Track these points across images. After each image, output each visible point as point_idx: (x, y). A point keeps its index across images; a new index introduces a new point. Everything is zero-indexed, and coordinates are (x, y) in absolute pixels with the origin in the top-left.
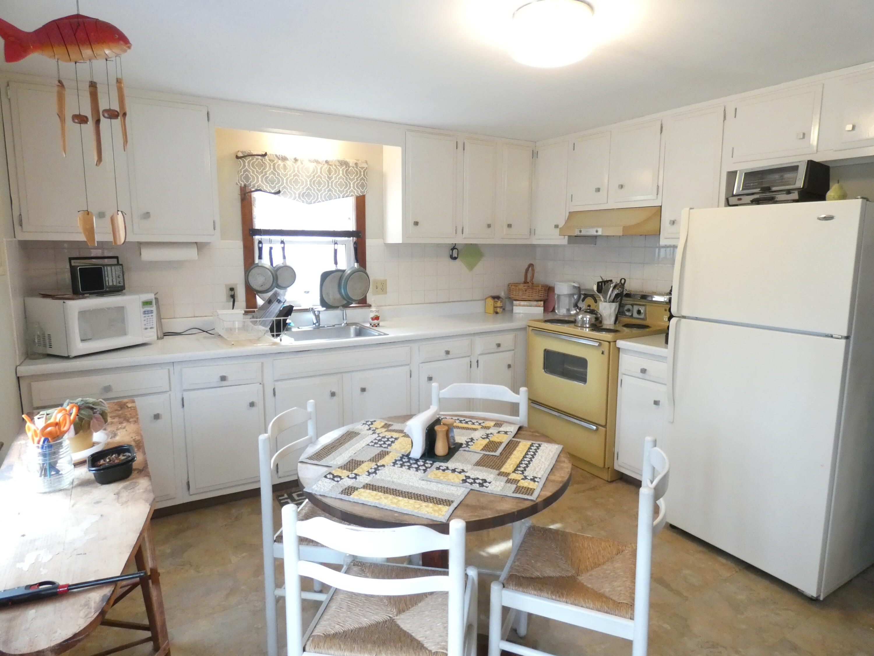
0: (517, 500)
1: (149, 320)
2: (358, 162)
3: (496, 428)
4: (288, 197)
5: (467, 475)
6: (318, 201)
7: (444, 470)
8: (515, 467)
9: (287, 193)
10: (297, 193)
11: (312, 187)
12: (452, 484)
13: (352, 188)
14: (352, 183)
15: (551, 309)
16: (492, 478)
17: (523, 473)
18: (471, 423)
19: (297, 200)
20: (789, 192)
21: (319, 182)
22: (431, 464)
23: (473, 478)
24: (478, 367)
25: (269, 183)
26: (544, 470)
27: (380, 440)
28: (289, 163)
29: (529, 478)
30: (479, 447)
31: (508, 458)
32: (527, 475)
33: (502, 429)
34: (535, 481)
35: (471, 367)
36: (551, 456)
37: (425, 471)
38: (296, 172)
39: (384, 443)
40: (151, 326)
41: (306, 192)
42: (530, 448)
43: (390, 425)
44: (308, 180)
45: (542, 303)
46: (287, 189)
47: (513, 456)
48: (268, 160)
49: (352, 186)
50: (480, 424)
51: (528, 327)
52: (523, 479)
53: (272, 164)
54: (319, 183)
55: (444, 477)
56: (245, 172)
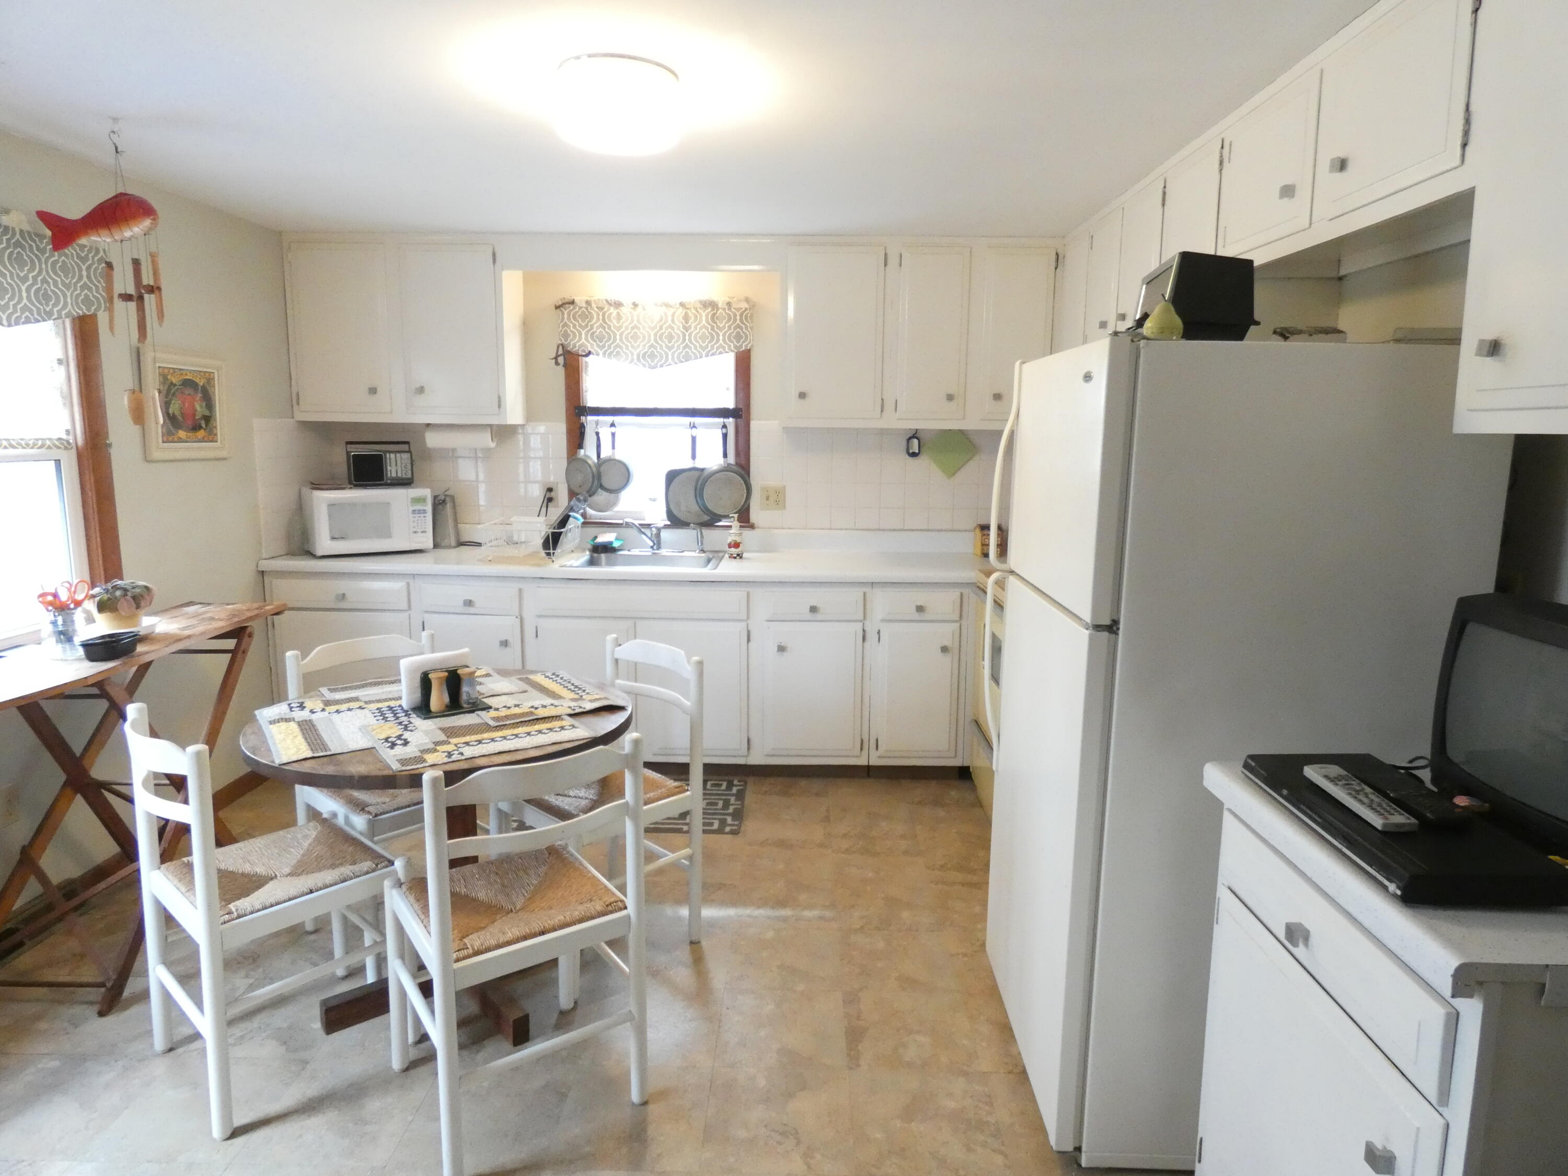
1: (419, 521)
2: (731, 301)
4: (622, 360)
6: (668, 363)
9: (621, 353)
10: (635, 353)
11: (658, 344)
13: (721, 341)
14: (721, 334)
19: (635, 364)
21: (670, 334)
25: (595, 341)
28: (625, 310)
38: (635, 322)
40: (423, 530)
41: (648, 351)
44: (652, 334)
46: (621, 348)
48: (595, 308)
49: (721, 338)
53: (601, 314)
54: (670, 337)
56: (563, 327)
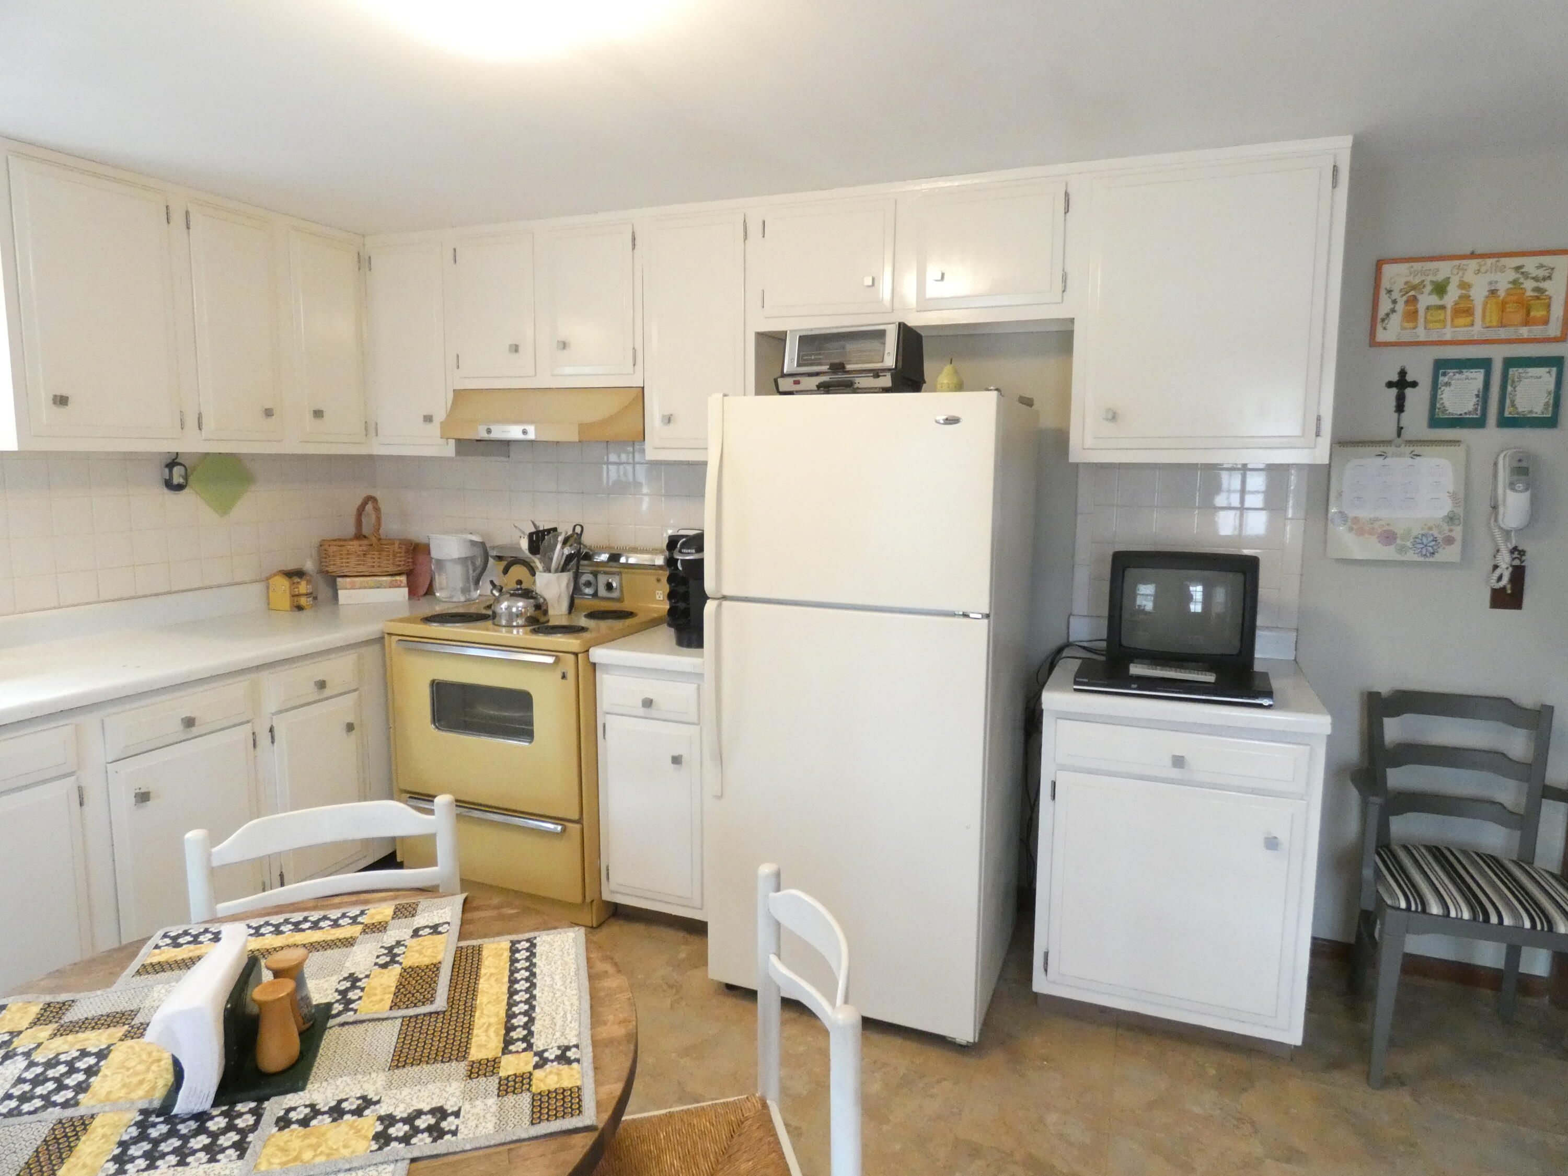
0: (553, 1144)
3: (404, 921)
5: (382, 1113)
7: (304, 1122)
8: (503, 1032)
12: (347, 1166)
15: (423, 590)
16: (458, 1093)
17: (530, 1047)
18: (328, 923)
20: (876, 374)
22: (252, 1112)
23: (405, 1115)
24: (273, 742)
26: (576, 1016)
27: (37, 1081)
29: (552, 1057)
30: (382, 1000)
31: (473, 1009)
32: (541, 1048)
33: (421, 920)
34: (569, 1062)
35: (255, 746)
36: (573, 967)
37: (241, 1147)
39: (61, 1087)
42: (513, 961)
43: (64, 1006)
45: (403, 579)
47: (481, 999)
50: (354, 920)
51: (386, 636)
52: (537, 1066)
55: (314, 1147)
